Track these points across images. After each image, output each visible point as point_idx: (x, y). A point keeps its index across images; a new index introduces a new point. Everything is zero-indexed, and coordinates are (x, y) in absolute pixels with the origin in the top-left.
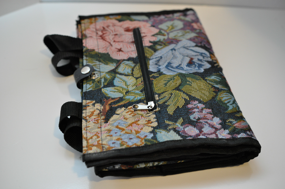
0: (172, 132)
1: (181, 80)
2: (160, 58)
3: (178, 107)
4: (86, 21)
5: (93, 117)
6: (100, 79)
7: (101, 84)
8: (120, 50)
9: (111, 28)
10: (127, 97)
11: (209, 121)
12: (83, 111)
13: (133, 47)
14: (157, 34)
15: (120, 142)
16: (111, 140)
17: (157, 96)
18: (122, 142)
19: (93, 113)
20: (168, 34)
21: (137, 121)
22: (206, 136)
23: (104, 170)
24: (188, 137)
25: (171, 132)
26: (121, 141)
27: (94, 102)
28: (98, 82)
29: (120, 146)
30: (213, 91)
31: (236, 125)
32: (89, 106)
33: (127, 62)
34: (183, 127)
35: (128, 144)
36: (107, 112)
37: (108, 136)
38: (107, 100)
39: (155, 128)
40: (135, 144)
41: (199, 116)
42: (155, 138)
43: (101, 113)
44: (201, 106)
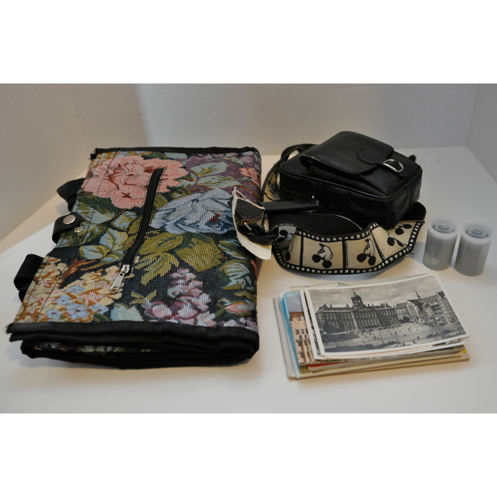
0: (134, 309)
1: (183, 241)
2: (172, 210)
3: (159, 275)
4: (104, 154)
5: (47, 279)
6: (85, 234)
7: (82, 241)
8: (127, 196)
9: (130, 167)
10: (105, 259)
11: (194, 300)
12: (39, 270)
13: (144, 194)
14: (183, 178)
15: (62, 313)
16: (52, 309)
17: (138, 257)
18: (65, 314)
19: (49, 273)
20: (198, 179)
21: (98, 289)
22: (179, 321)
23: (36, 348)
24: (153, 319)
25: (131, 309)
26: (65, 312)
27: (59, 260)
28: (80, 237)
29: (60, 319)
30: (219, 259)
31: (228, 308)
32: (49, 264)
33: (129, 213)
34: (152, 304)
35: (70, 317)
36: (69, 275)
37: (52, 304)
38: (79, 261)
39: (116, 301)
40: (80, 319)
41: (182, 291)
42: (108, 314)
43: (61, 275)
44: (190, 276)
